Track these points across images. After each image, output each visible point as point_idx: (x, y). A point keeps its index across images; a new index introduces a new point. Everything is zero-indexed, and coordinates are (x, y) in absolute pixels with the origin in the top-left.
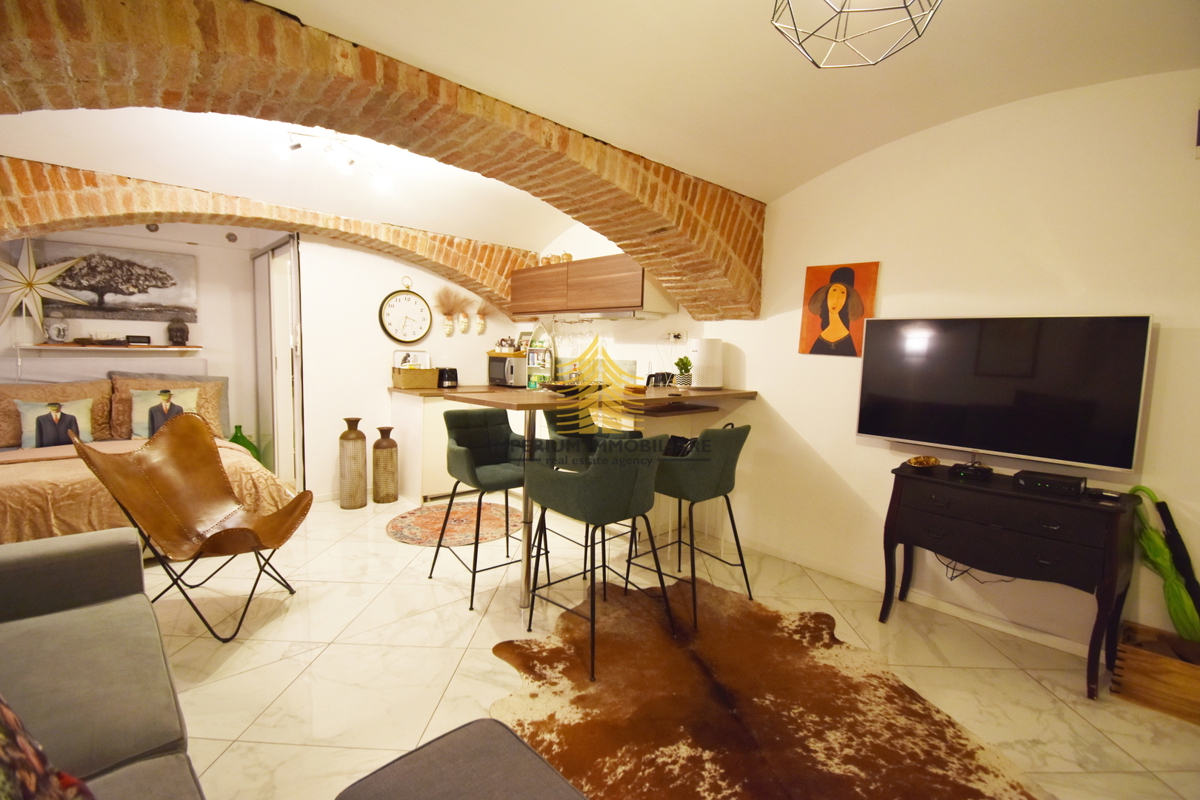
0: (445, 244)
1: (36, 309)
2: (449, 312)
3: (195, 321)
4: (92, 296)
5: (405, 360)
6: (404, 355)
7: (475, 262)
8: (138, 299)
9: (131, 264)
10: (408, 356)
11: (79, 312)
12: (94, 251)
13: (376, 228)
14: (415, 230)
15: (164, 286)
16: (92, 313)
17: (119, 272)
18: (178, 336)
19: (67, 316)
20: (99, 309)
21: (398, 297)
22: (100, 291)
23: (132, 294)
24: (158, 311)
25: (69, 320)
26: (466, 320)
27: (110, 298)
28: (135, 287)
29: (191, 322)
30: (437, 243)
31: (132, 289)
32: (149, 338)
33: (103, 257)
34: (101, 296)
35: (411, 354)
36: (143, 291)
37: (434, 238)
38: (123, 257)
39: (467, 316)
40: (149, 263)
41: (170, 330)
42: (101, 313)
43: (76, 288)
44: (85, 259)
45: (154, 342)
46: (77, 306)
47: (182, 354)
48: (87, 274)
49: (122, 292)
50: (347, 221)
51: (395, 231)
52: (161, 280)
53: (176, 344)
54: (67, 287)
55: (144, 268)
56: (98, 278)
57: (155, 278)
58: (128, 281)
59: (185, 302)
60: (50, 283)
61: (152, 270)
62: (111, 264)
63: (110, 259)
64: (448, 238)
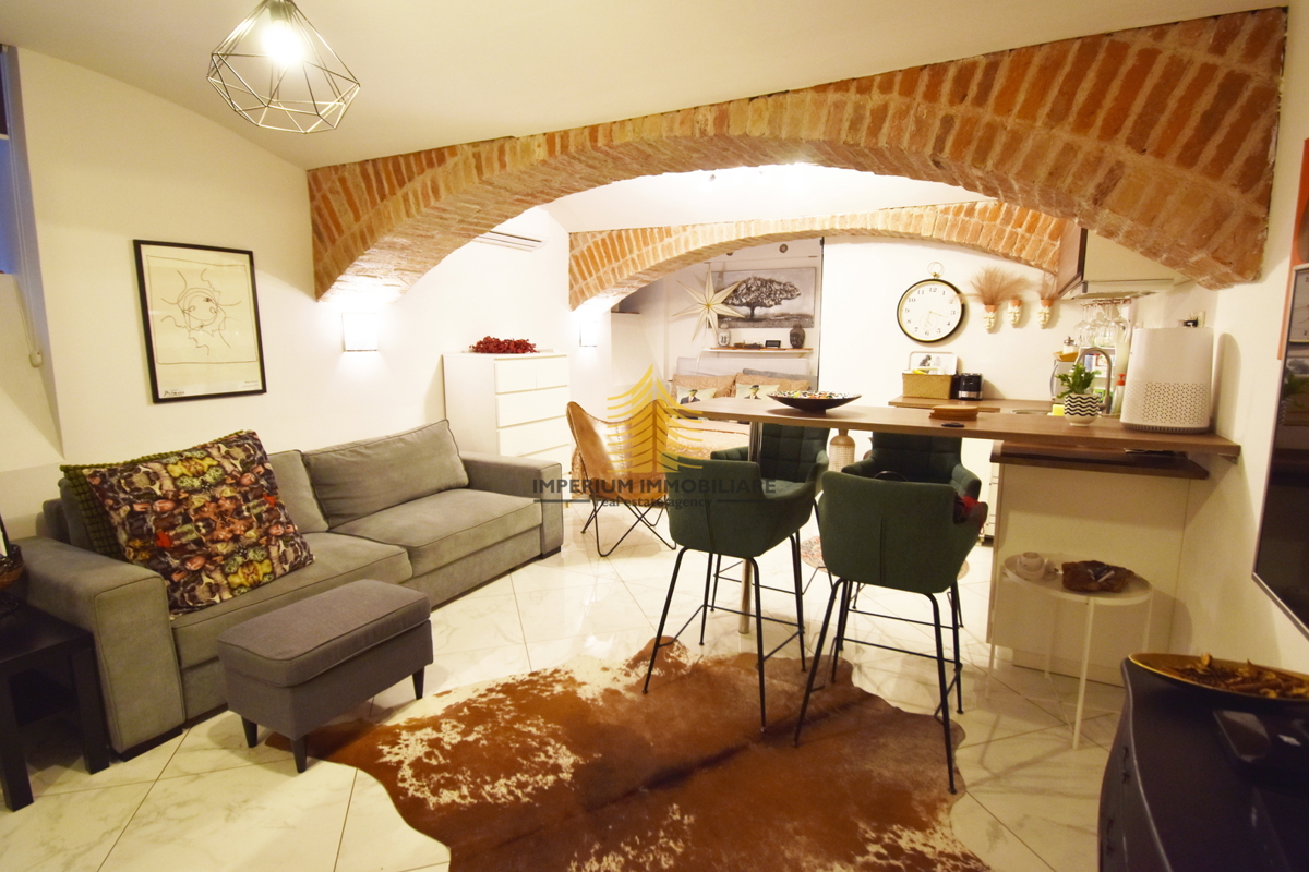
0: (962, 215)
1: (715, 321)
2: (992, 300)
3: (812, 327)
4: (746, 310)
5: (924, 363)
6: (924, 357)
7: (1009, 229)
8: (775, 310)
9: (772, 282)
10: (929, 358)
11: (740, 323)
12: (750, 275)
13: (873, 216)
14: (919, 207)
15: (792, 297)
16: (747, 324)
17: (764, 289)
18: (798, 341)
19: (730, 327)
20: (751, 320)
21: (921, 289)
22: (752, 306)
23: (771, 306)
24: (786, 319)
25: (732, 330)
26: (1016, 309)
27: (759, 311)
28: (773, 300)
29: (808, 327)
30: (950, 216)
31: (771, 303)
32: (780, 342)
33: (755, 279)
34: (753, 310)
35: (933, 356)
36: (778, 303)
37: (946, 211)
38: (767, 277)
39: (1020, 303)
40: (783, 279)
41: (792, 335)
42: (751, 323)
43: (739, 305)
44: (744, 282)
45: (782, 346)
46: (738, 319)
47: (802, 355)
48: (746, 294)
49: (765, 306)
50: (843, 217)
51: (895, 215)
52: (790, 292)
53: (795, 347)
54: (734, 305)
55: (780, 284)
56: (752, 296)
57: (786, 292)
58: (769, 296)
59: (806, 310)
60: (723, 303)
61: (785, 285)
62: (759, 283)
63: (759, 279)
64: (966, 205)
